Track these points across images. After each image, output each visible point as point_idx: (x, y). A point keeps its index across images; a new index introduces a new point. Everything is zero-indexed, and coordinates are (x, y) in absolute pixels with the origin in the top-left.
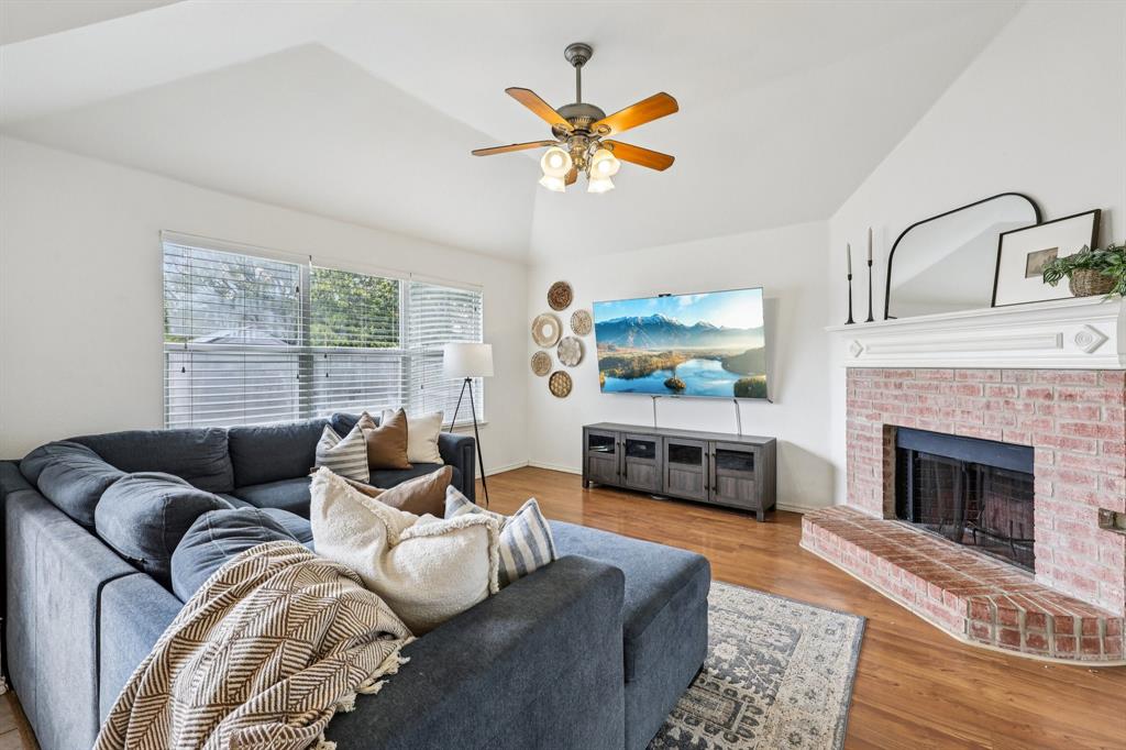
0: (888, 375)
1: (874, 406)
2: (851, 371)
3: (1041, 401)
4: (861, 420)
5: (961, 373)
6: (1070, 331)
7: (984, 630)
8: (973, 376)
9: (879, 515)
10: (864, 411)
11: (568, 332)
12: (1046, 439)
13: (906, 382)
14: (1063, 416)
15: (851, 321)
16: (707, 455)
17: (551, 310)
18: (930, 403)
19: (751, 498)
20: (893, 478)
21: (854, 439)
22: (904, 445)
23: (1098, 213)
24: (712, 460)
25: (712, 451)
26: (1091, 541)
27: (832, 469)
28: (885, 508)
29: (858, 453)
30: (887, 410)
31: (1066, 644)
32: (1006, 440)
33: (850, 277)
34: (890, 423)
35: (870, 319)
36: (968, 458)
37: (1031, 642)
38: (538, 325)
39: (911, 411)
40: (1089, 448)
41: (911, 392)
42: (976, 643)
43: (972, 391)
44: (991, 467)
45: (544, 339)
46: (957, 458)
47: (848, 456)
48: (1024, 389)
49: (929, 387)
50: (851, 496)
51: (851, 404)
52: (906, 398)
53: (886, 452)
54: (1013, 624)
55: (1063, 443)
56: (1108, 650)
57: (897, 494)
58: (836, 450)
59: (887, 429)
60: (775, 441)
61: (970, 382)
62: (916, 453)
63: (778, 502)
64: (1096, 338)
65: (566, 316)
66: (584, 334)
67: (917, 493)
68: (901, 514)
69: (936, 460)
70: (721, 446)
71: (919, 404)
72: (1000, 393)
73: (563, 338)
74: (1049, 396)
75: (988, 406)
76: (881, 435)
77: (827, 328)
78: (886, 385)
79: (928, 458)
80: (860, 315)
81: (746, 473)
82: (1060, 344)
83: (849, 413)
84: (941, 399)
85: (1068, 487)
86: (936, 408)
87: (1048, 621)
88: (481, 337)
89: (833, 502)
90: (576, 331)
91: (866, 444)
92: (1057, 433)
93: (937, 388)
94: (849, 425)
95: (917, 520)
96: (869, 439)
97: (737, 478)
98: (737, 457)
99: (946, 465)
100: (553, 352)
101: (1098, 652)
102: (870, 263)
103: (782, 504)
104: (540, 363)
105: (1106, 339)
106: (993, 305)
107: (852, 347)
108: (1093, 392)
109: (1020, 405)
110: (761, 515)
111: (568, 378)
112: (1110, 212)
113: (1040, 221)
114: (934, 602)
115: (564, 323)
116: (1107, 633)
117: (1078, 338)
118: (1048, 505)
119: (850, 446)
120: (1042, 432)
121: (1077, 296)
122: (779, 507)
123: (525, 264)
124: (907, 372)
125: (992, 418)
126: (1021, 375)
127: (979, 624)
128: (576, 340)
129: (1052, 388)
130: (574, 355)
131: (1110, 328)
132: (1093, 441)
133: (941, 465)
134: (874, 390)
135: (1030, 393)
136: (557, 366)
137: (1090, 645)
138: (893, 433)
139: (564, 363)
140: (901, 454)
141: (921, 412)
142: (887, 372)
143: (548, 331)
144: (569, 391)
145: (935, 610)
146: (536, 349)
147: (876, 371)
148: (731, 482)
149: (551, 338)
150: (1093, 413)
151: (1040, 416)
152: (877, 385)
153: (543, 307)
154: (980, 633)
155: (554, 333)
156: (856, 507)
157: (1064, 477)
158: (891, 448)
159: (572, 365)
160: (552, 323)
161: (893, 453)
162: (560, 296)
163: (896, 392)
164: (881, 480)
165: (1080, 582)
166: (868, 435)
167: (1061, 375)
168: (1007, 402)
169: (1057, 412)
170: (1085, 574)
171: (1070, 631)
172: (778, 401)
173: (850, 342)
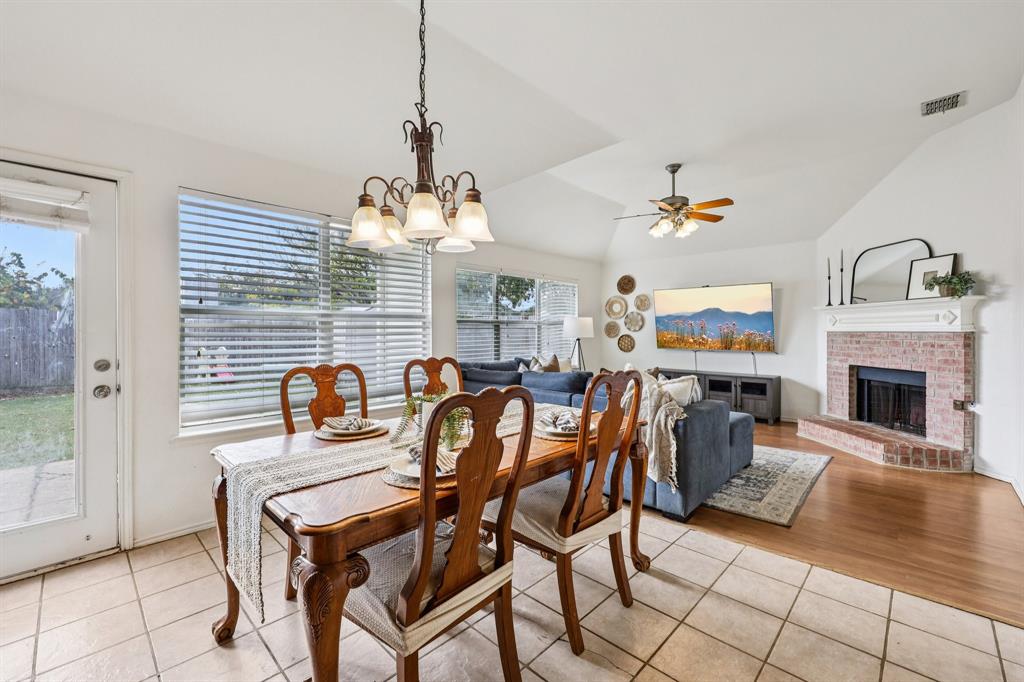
0: (852, 336)
1: (844, 355)
2: (829, 334)
3: (929, 348)
4: (837, 363)
5: (891, 335)
6: (942, 313)
7: (892, 458)
8: (898, 336)
9: (847, 418)
10: (838, 358)
11: (632, 308)
12: (931, 368)
13: (863, 340)
14: (939, 355)
15: (830, 304)
16: (736, 386)
17: (619, 294)
18: (875, 351)
19: (765, 411)
20: (855, 397)
21: (832, 374)
22: (862, 377)
23: (955, 255)
24: (739, 389)
25: (739, 383)
26: (950, 417)
27: (818, 395)
28: (850, 414)
29: (834, 383)
30: (851, 356)
31: (933, 462)
32: (914, 369)
33: (829, 278)
34: (853, 364)
35: (842, 303)
36: (897, 381)
37: (915, 462)
38: (610, 304)
39: (864, 356)
40: (950, 371)
41: (865, 346)
42: (889, 464)
43: (896, 344)
44: (909, 386)
45: (615, 314)
46: (890, 381)
47: (828, 385)
48: (922, 342)
49: (875, 343)
50: (830, 409)
51: (830, 354)
52: (862, 349)
53: (850, 381)
54: (906, 454)
55: (939, 369)
56: (955, 466)
57: (858, 406)
58: (821, 383)
59: (851, 368)
60: (779, 378)
61: (896, 339)
62: (869, 381)
63: (782, 416)
64: (952, 317)
65: (631, 298)
66: (644, 310)
67: (869, 405)
68: (860, 417)
69: (881, 384)
70: (745, 380)
71: (870, 353)
72: (910, 344)
73: (629, 312)
74: (933, 346)
75: (905, 352)
76: (847, 371)
77: (815, 308)
78: (851, 342)
79: (876, 384)
80: (836, 301)
81: (760, 397)
82: (937, 320)
83: (828, 359)
84: (881, 349)
85: (941, 391)
86: (878, 354)
87: (924, 453)
88: (577, 312)
89: (818, 414)
90: (638, 308)
91: (838, 377)
92: (936, 364)
93: (879, 343)
94: (829, 367)
95: (869, 421)
96: (841, 374)
97: (755, 399)
98: (755, 387)
99: (885, 386)
100: (621, 322)
101: (949, 466)
102: (842, 270)
103: (784, 417)
104: (611, 329)
105: (956, 317)
106: (907, 299)
107: (830, 320)
108: (952, 343)
109: (920, 351)
110: (771, 421)
111: (632, 339)
112: (961, 255)
113: (931, 256)
114: (869, 448)
115: (629, 303)
116: (954, 457)
117: (944, 317)
118: (932, 401)
119: (829, 379)
120: (929, 364)
121: (942, 296)
122: (782, 420)
123: (601, 264)
124: (863, 334)
125: (907, 358)
126: (921, 335)
127: (890, 455)
128: (639, 314)
129: (932, 341)
130: (637, 324)
131: (958, 312)
132: (951, 367)
133: (883, 387)
134: (843, 346)
135: (925, 345)
136: (624, 331)
137: (945, 463)
138: (856, 370)
139: (629, 329)
140: (860, 382)
141: (870, 357)
142: (852, 335)
143: (616, 308)
144: (633, 348)
145: (869, 453)
146: (608, 320)
147: (845, 334)
148: (751, 402)
149: (619, 313)
150: (952, 353)
151: (929, 356)
152: (846, 342)
153: (615, 292)
154: (890, 460)
155: (621, 310)
156: (832, 415)
157: (939, 386)
158: (854, 379)
159: (635, 331)
160: (621, 304)
161: (855, 381)
162: (626, 285)
163: (858, 346)
164: (848, 398)
165: (946, 438)
166: (840, 371)
167: (938, 335)
168: (914, 350)
169: (936, 353)
170: (948, 433)
171: (935, 456)
172: (782, 353)
173: (828, 317)
